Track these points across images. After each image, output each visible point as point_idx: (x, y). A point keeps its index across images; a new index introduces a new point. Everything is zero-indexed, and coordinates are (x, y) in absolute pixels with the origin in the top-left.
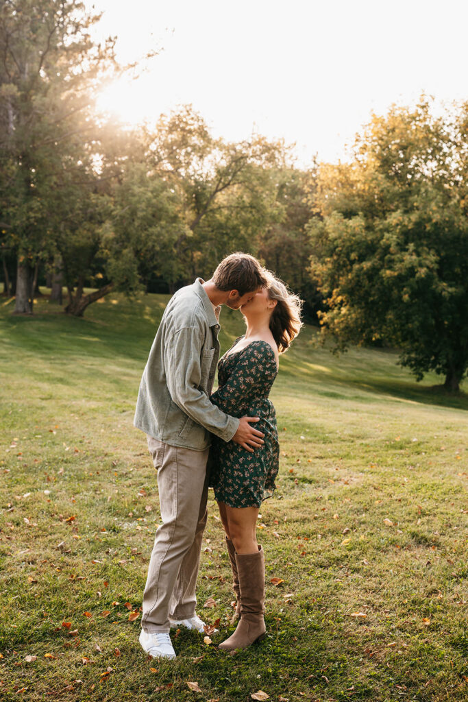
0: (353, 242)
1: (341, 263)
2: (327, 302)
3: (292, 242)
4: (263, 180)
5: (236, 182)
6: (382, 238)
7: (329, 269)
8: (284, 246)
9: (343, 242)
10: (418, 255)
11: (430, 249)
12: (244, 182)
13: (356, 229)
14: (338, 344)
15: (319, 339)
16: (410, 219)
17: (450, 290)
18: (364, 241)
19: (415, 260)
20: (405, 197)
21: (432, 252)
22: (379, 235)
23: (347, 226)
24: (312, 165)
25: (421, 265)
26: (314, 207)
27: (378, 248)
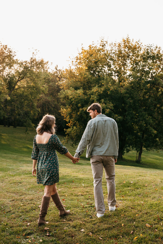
0: (79, 99)
1: (74, 108)
2: (68, 125)
3: (50, 101)
4: (38, 76)
5: (26, 77)
6: (90, 98)
7: (69, 111)
8: (46, 103)
9: (75, 99)
10: (105, 104)
11: (110, 101)
12: (30, 77)
13: (80, 94)
14: (73, 142)
15: (65, 141)
16: (101, 90)
17: (119, 117)
18: (83, 99)
19: (105, 106)
20: (98, 81)
21: (111, 103)
22: (89, 96)
23: (76, 93)
24: (55, 70)
25: (107, 108)
26: (61, 86)
27: (89, 102)
